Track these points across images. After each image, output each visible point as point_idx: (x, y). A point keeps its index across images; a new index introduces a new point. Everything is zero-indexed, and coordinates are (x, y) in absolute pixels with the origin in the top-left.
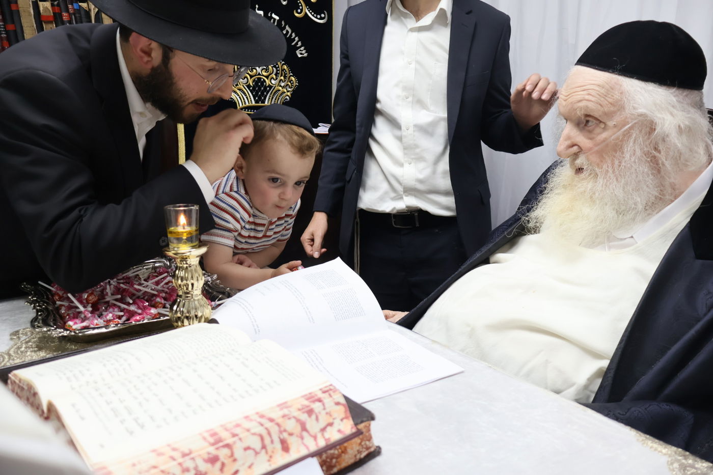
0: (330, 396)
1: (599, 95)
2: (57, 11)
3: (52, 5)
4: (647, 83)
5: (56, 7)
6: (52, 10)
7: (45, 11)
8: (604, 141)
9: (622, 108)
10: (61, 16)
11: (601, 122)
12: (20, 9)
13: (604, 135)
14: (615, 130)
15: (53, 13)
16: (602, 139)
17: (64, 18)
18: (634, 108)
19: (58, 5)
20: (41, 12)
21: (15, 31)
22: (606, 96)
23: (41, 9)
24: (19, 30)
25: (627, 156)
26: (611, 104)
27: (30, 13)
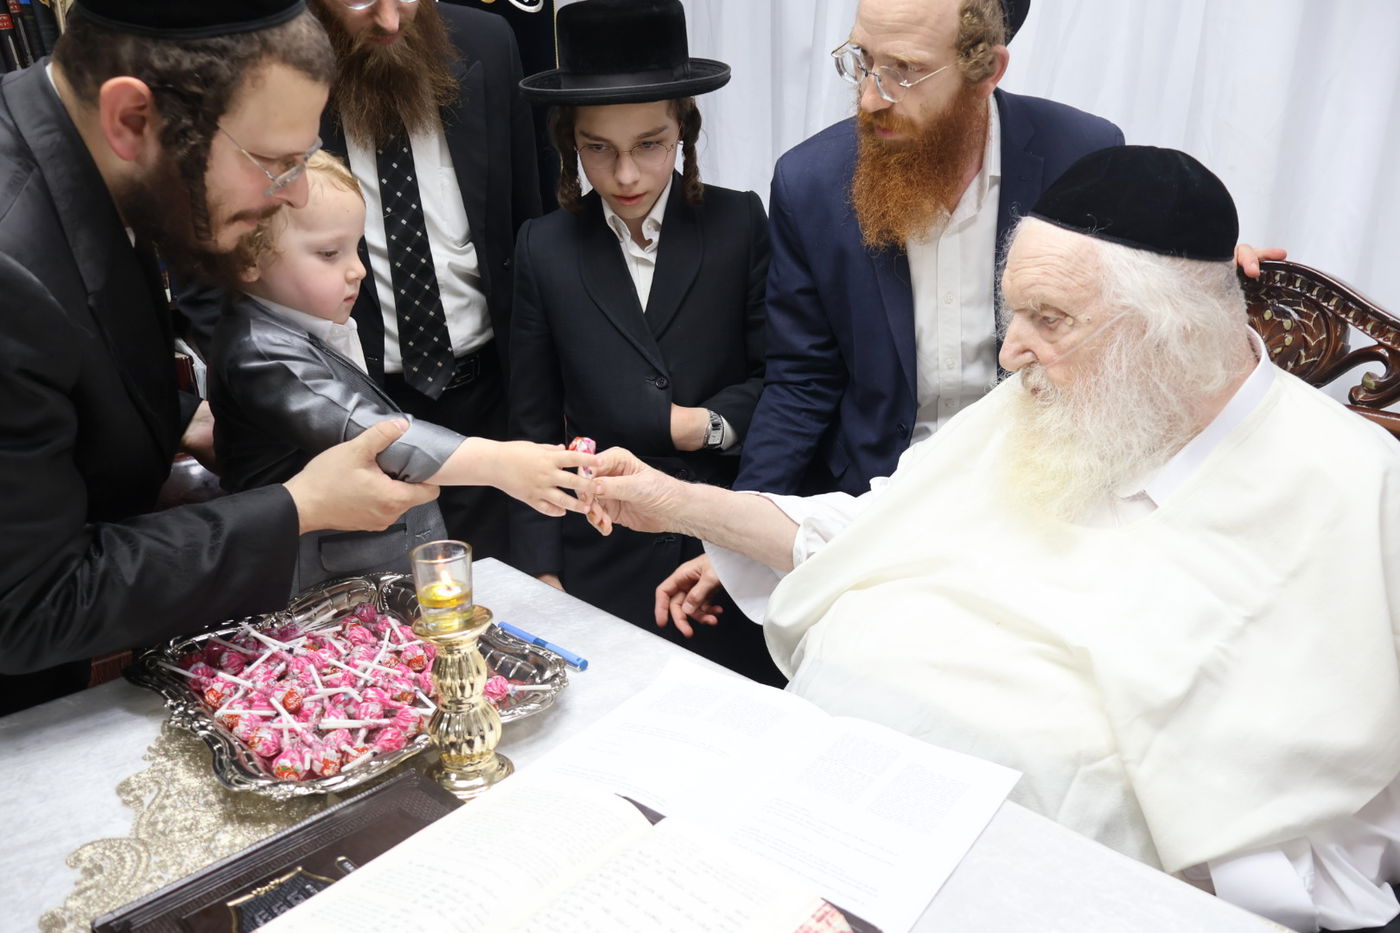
0: (829, 924)
1: (1061, 273)
4: (1137, 251)
8: (1072, 346)
9: (1098, 293)
11: (1067, 315)
13: (1073, 336)
14: (1090, 328)
16: (1069, 344)
18: (1118, 296)
22: (1073, 273)
25: (1110, 370)
26: (1082, 286)
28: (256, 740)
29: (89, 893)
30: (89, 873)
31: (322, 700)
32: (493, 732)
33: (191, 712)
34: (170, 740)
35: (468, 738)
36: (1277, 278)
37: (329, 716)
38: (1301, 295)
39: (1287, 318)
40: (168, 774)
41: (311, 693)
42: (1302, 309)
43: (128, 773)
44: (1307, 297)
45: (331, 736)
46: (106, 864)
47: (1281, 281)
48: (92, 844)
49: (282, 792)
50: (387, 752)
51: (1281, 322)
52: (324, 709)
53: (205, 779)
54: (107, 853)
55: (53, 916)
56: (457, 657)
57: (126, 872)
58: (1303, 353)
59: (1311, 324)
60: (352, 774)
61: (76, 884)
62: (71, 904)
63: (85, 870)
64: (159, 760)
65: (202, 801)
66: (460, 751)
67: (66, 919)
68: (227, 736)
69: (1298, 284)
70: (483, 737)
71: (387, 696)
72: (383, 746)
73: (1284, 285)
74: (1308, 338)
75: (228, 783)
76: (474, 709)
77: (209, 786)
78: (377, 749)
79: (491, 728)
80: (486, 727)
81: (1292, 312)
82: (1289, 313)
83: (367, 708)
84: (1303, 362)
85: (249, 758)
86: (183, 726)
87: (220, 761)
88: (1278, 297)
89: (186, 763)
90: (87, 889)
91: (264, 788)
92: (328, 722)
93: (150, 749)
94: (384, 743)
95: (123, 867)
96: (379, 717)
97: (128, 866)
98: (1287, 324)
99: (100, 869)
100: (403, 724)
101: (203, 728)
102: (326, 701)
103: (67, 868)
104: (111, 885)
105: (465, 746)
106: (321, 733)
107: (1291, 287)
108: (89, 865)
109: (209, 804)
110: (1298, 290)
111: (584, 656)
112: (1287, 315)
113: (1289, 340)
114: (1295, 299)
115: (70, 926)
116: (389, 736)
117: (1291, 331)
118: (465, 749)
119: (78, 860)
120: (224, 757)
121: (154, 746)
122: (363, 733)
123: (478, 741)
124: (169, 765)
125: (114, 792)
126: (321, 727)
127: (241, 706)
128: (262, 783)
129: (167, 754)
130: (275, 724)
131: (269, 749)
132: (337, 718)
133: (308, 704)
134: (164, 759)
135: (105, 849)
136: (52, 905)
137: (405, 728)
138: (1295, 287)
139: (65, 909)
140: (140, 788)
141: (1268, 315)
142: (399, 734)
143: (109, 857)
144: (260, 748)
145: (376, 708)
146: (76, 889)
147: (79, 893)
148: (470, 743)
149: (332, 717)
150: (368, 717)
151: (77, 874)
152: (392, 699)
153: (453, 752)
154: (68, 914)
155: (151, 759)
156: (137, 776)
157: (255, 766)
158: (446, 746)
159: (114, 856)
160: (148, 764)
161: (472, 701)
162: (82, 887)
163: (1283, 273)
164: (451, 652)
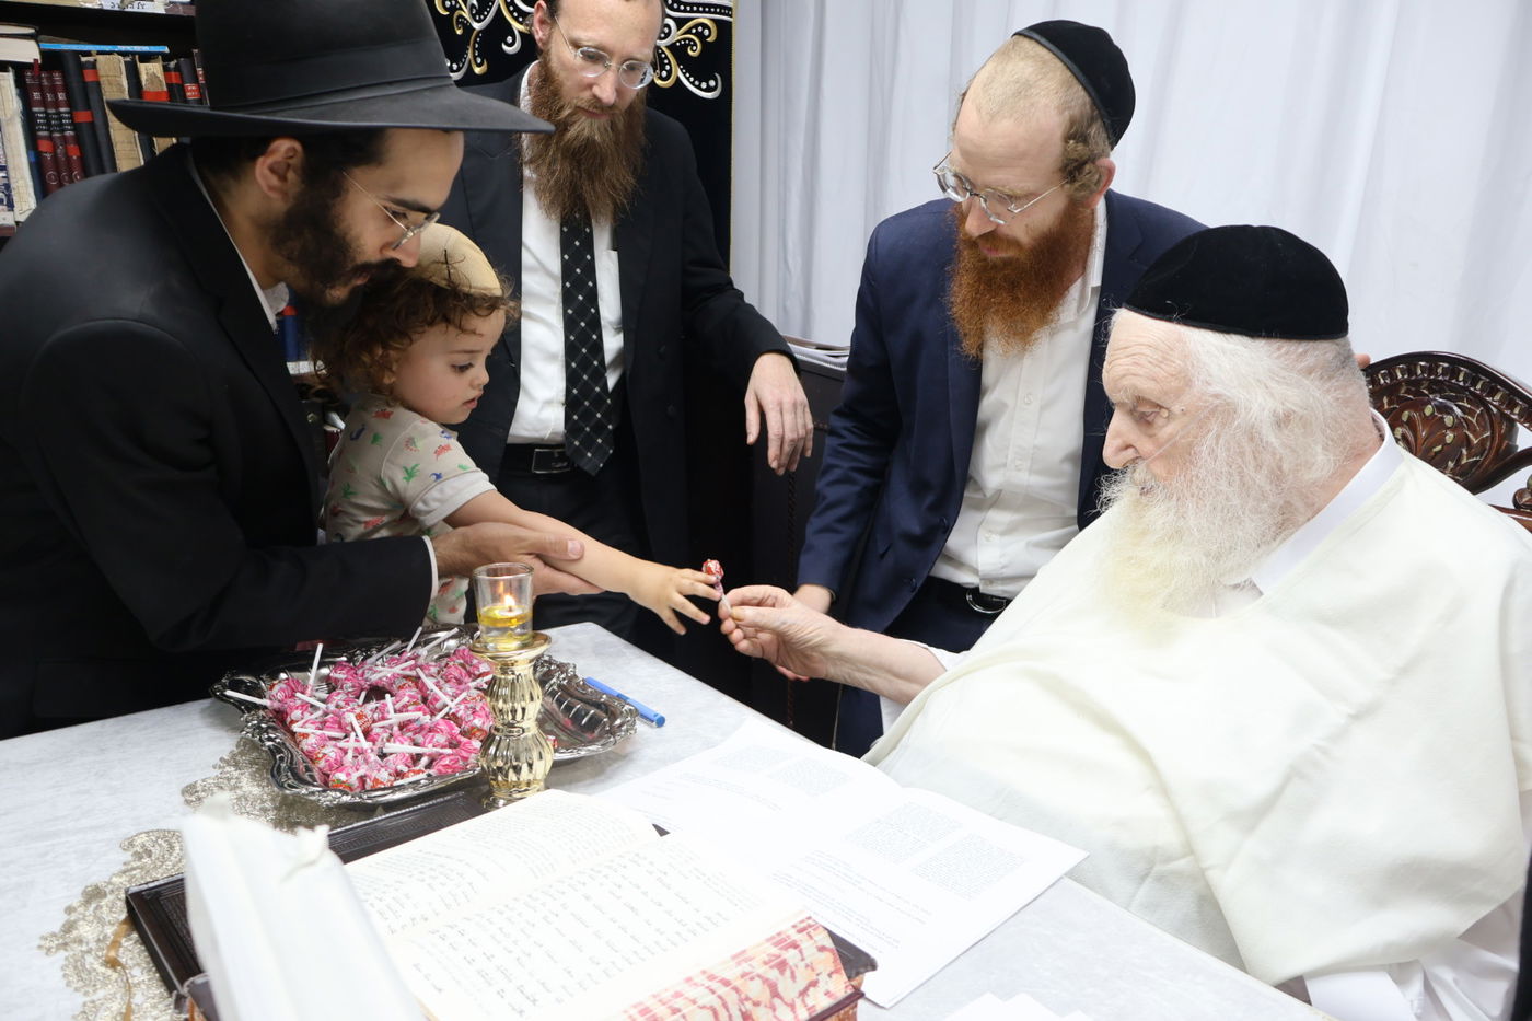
2: (174, 81)
3: (166, 69)
5: (173, 73)
6: (166, 78)
7: (152, 83)
8: (1169, 439)
10: (183, 91)
11: (1161, 407)
12: (102, 80)
13: (1170, 428)
14: (1185, 419)
15: (168, 85)
16: (1166, 437)
17: (189, 94)
19: (177, 67)
20: (144, 83)
21: (92, 125)
23: (144, 77)
24: (99, 122)
27: (122, 86)
28: (320, 756)
29: (134, 872)
30: (138, 856)
31: (391, 727)
32: (543, 761)
33: (263, 725)
34: (242, 753)
35: (515, 763)
36: (1440, 370)
37: (394, 742)
38: (1466, 389)
39: (1448, 414)
40: (233, 782)
41: (383, 719)
42: (1466, 405)
43: (197, 777)
44: (1471, 392)
45: (390, 758)
46: (156, 851)
47: (1443, 374)
48: (147, 833)
49: (330, 798)
50: (441, 775)
51: (1442, 418)
52: (391, 735)
53: (266, 789)
54: (160, 841)
55: (97, 887)
56: (511, 677)
57: (172, 858)
58: (1464, 451)
59: (1474, 421)
60: (401, 788)
61: (125, 864)
62: (114, 879)
63: (136, 853)
64: (227, 769)
65: (257, 807)
66: (506, 776)
67: (108, 890)
68: (293, 750)
69: (1461, 378)
70: (530, 766)
71: (457, 730)
72: (440, 771)
73: (1447, 378)
74: (1471, 436)
75: (281, 786)
76: (525, 734)
77: (268, 794)
78: (432, 772)
79: (541, 758)
80: (535, 755)
81: (1455, 408)
82: (1452, 409)
83: (433, 737)
84: (1464, 461)
85: (308, 769)
86: (253, 736)
87: (279, 767)
88: (1440, 392)
89: (253, 776)
90: (134, 869)
91: (313, 793)
92: (390, 747)
93: (222, 759)
94: (441, 768)
95: (171, 854)
96: (443, 747)
97: (175, 854)
98: (1449, 420)
99: (149, 854)
100: (465, 754)
101: (270, 739)
102: (396, 728)
103: (121, 851)
104: (155, 868)
105: (511, 771)
106: (383, 756)
107: (1454, 381)
108: (139, 849)
109: (264, 810)
110: (1461, 384)
111: (662, 713)
112: (1449, 411)
113: (1450, 437)
114: (1458, 394)
115: (110, 897)
116: (447, 761)
117: (1453, 428)
118: (512, 776)
119: (131, 844)
120: (283, 765)
121: (226, 758)
122: (425, 760)
123: (525, 767)
124: (236, 774)
125: (180, 792)
126: (385, 750)
127: (314, 726)
128: (312, 789)
129: (237, 766)
130: (342, 744)
131: (331, 766)
132: (402, 743)
133: (376, 728)
134: (233, 769)
135: (158, 838)
136: (98, 877)
137: (465, 759)
138: (1457, 380)
139: (110, 883)
140: (204, 791)
141: (1428, 410)
142: (457, 761)
143: (160, 845)
144: (322, 764)
145: (441, 738)
146: (123, 868)
147: (124, 872)
148: (517, 770)
149: (398, 744)
150: (431, 745)
151: (128, 856)
152: (461, 733)
153: (500, 778)
154: (110, 887)
155: (220, 767)
156: (204, 781)
157: (311, 776)
158: (493, 770)
159: (165, 845)
160: (217, 772)
161: (524, 725)
162: (130, 867)
163: (1446, 365)
164: (505, 673)
